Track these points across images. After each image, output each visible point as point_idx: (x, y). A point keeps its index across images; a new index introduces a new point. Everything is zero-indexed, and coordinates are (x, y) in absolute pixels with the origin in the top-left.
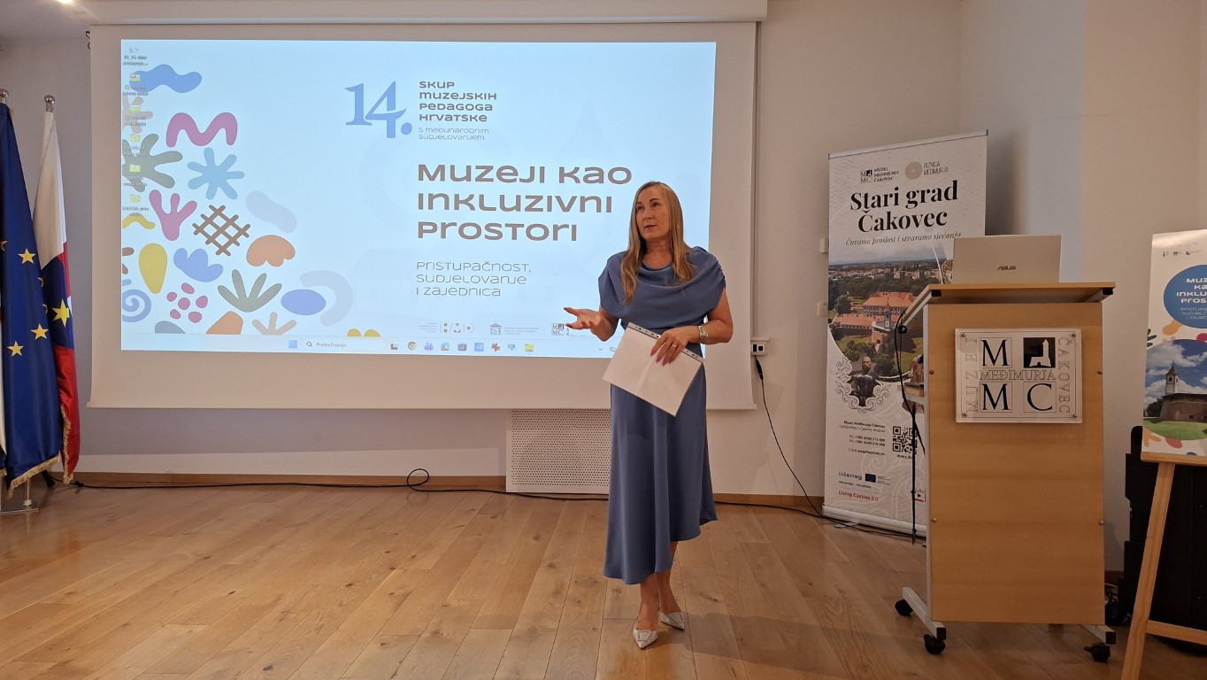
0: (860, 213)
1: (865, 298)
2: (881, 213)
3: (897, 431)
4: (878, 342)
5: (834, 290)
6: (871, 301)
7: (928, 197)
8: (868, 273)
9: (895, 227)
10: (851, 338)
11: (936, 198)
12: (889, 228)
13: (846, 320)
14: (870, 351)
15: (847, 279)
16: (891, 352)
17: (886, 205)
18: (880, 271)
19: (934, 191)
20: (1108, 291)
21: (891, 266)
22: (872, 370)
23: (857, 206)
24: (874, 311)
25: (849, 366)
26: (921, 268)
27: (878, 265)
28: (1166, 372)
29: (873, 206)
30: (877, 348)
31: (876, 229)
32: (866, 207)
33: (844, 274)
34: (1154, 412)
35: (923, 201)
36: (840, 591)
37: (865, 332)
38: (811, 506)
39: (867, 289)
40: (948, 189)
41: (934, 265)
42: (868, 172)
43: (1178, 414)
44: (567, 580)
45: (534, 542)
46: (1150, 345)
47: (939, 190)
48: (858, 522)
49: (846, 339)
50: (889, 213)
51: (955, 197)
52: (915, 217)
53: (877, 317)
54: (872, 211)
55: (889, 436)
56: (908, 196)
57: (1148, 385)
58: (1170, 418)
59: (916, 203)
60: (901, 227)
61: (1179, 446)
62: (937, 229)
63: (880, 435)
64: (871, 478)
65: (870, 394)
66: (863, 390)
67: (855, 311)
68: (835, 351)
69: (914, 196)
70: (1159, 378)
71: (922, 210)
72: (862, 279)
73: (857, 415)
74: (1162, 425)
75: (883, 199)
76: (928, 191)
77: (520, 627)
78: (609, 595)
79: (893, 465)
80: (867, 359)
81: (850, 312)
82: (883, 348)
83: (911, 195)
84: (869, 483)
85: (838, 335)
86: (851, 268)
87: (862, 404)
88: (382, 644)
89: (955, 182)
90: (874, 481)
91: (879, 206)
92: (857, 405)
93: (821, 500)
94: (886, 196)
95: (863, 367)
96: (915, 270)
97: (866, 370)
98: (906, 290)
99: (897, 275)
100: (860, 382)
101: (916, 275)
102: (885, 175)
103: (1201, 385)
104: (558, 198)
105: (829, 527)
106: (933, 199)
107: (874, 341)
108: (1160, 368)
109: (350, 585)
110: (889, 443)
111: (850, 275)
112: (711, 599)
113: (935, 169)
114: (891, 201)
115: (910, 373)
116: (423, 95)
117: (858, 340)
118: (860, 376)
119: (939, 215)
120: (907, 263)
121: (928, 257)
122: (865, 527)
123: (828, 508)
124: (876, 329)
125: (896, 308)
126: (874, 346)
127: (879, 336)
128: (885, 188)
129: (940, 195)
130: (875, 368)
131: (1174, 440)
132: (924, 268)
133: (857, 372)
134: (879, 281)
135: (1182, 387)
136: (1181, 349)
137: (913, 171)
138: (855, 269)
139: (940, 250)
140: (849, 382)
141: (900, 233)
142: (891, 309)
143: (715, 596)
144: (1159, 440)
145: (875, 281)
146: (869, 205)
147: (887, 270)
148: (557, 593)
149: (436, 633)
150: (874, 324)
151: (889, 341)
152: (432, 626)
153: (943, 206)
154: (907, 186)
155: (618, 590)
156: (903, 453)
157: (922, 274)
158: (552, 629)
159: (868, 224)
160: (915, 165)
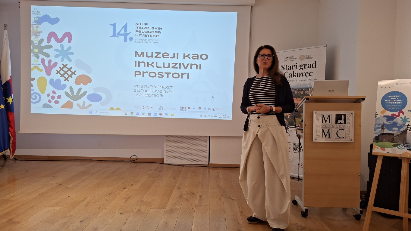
0: (284, 71)
2: (291, 72)
3: (294, 144)
9: (296, 77)
12: (293, 77)
16: (293, 118)
17: (293, 69)
19: (308, 65)
20: (364, 99)
21: (294, 89)
23: (283, 69)
26: (304, 90)
28: (381, 126)
29: (288, 69)
30: (289, 117)
31: (289, 77)
32: (286, 69)
34: (377, 139)
35: (305, 68)
40: (313, 64)
41: (308, 89)
42: (287, 58)
43: (384, 140)
44: (184, 193)
45: (174, 180)
46: (376, 117)
47: (310, 64)
50: (294, 72)
51: (315, 67)
52: (302, 73)
54: (288, 71)
55: (292, 146)
56: (300, 66)
57: (375, 130)
58: (382, 141)
59: (303, 69)
60: (298, 76)
61: (384, 150)
62: (309, 77)
70: (379, 128)
71: (304, 71)
74: (380, 143)
75: (291, 67)
77: (168, 208)
78: (198, 198)
79: (293, 155)
80: (285, 120)
82: (291, 116)
83: (301, 66)
88: (121, 214)
89: (316, 62)
91: (290, 69)
94: (293, 66)
96: (302, 91)
98: (299, 97)
99: (296, 93)
101: (302, 93)
102: (292, 59)
103: (392, 130)
104: (183, 64)
106: (308, 67)
108: (379, 125)
109: (110, 194)
110: (292, 148)
112: (231, 199)
113: (309, 57)
115: (299, 125)
116: (137, 28)
119: (310, 73)
120: (299, 88)
121: (307, 87)
128: (292, 63)
129: (310, 66)
130: (288, 123)
131: (383, 148)
135: (386, 131)
136: (386, 118)
137: (302, 58)
139: (310, 84)
144: (378, 148)
148: (180, 197)
149: (139, 210)
152: (138, 208)
153: (311, 70)
154: (300, 63)
155: (201, 196)
156: (296, 152)
157: (304, 92)
158: (178, 209)
159: (287, 75)
160: (303, 56)
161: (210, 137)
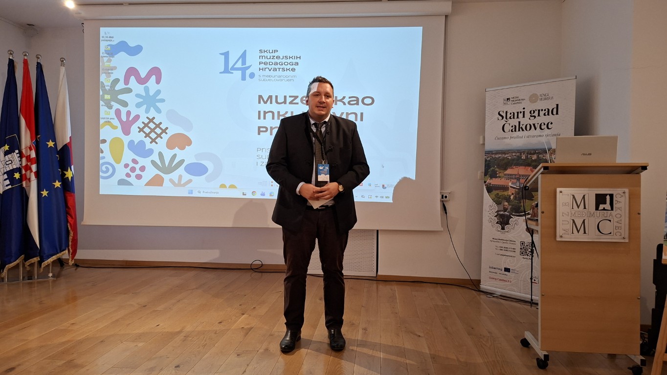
0: (503, 122)
1: (506, 169)
2: (514, 122)
3: (522, 244)
4: (513, 194)
5: (488, 165)
6: (509, 171)
7: (542, 113)
8: (507, 156)
9: (523, 130)
10: (497, 192)
11: (546, 114)
12: (519, 131)
13: (494, 182)
14: (508, 199)
15: (495, 159)
16: (520, 200)
17: (518, 117)
18: (514, 154)
19: (545, 110)
21: (520, 152)
22: (509, 210)
23: (501, 118)
24: (510, 177)
25: (496, 208)
26: (537, 153)
27: (513, 151)
29: (510, 118)
30: (512, 197)
31: (512, 131)
32: (506, 119)
33: (493, 156)
35: (539, 115)
36: (489, 332)
37: (505, 188)
38: (474, 285)
39: (506, 164)
40: (553, 109)
41: (544, 151)
42: (508, 99)
47: (548, 110)
48: (500, 294)
49: (495, 192)
50: (519, 122)
51: (557, 114)
52: (534, 125)
53: (512, 180)
54: (510, 121)
55: (518, 247)
56: (530, 112)
59: (535, 117)
60: (526, 130)
62: (547, 131)
63: (513, 246)
64: (507, 270)
65: (508, 223)
66: (503, 221)
67: (499, 177)
68: (488, 199)
69: (534, 112)
71: (538, 120)
72: (504, 159)
73: (499, 235)
75: (516, 114)
76: (542, 110)
77: (313, 347)
78: (361, 331)
79: (520, 263)
80: (506, 203)
81: (496, 177)
82: (515, 198)
83: (532, 112)
84: (507, 273)
85: (490, 190)
86: (498, 152)
87: (503, 229)
88: (238, 355)
89: (557, 105)
90: (509, 272)
91: (514, 118)
92: (500, 230)
93: (479, 281)
94: (518, 113)
95: (504, 208)
96: (534, 154)
97: (505, 210)
98: (529, 165)
99: (523, 157)
100: (502, 216)
101: (535, 157)
102: (517, 100)
105: (483, 297)
106: (545, 115)
107: (510, 194)
109: (221, 322)
110: (518, 250)
111: (497, 156)
112: (416, 335)
113: (546, 97)
114: (521, 115)
115: (531, 212)
116: (261, 57)
117: (501, 193)
118: (502, 213)
119: (548, 124)
120: (529, 150)
121: (544, 147)
122: (504, 297)
123: (484, 286)
124: (511, 187)
125: (523, 175)
126: (510, 197)
127: (513, 191)
128: (518, 108)
129: (548, 112)
130: (511, 209)
132: (539, 153)
133: (501, 211)
134: (513, 160)
137: (533, 98)
138: (500, 153)
139: (548, 143)
140: (496, 216)
141: (525, 133)
142: (520, 175)
143: (419, 333)
145: (511, 160)
146: (508, 117)
147: (518, 154)
149: (267, 350)
150: (510, 184)
151: (518, 194)
152: (264, 346)
153: (550, 118)
154: (529, 107)
155: (365, 329)
156: (526, 257)
157: (538, 157)
159: (507, 128)
160: (535, 95)
161: (378, 231)
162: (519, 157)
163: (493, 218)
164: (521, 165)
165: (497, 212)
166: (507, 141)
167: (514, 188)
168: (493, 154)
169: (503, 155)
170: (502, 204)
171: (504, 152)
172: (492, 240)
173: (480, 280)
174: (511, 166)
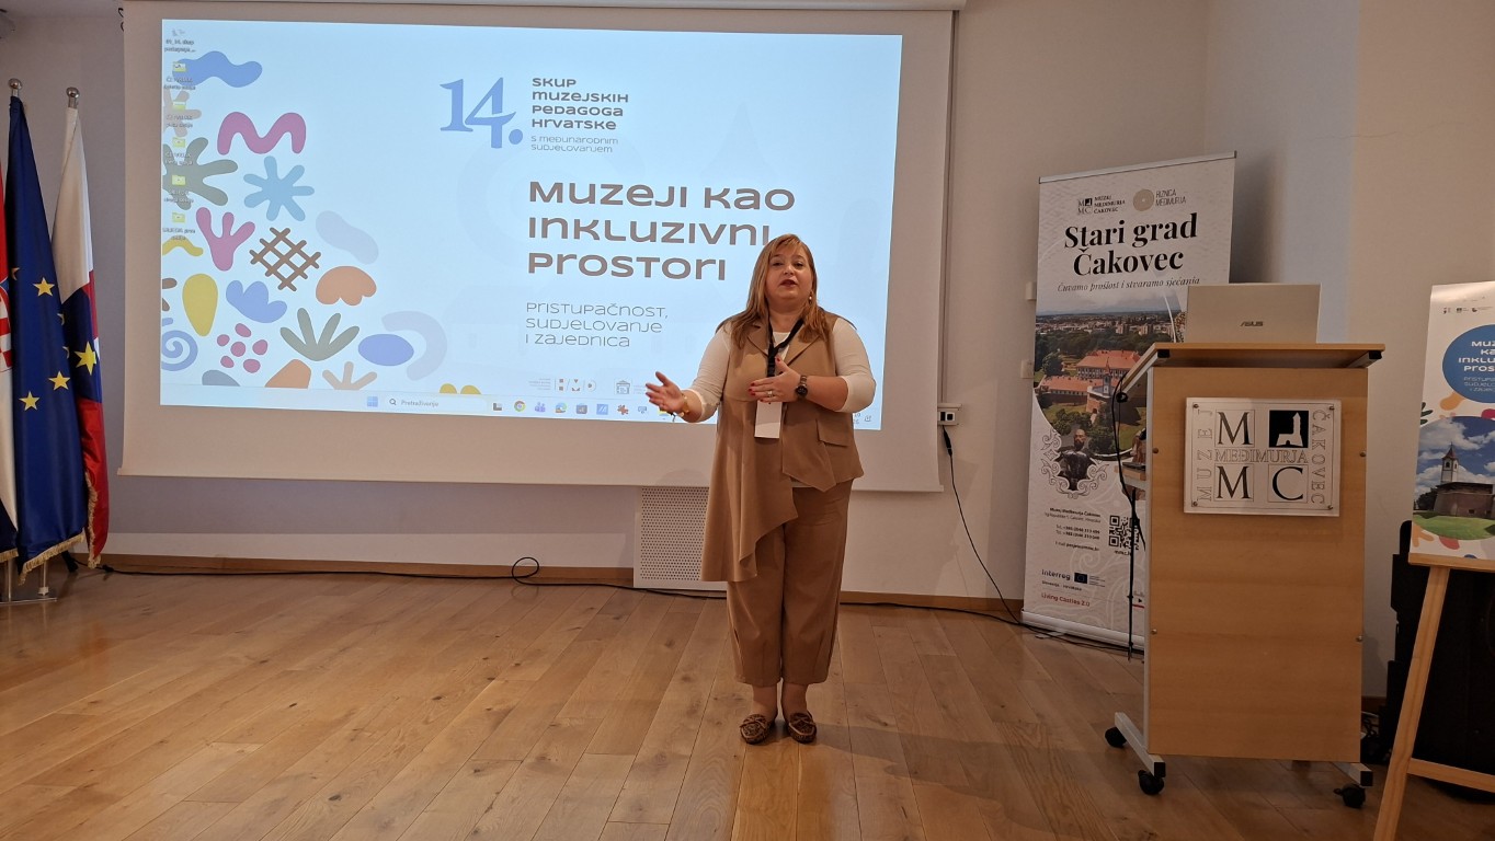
0: (1076, 252)
1: (1080, 357)
2: (1101, 252)
3: (1115, 521)
4: (1095, 411)
5: (1042, 347)
6: (1087, 361)
7: (1160, 233)
8: (1083, 326)
9: (1119, 270)
10: (1061, 406)
11: (1170, 235)
12: (1111, 271)
13: (1056, 384)
14: (1084, 422)
15: (1058, 334)
16: (1109, 424)
17: (1108, 242)
18: (1099, 323)
19: (1167, 226)
20: (1376, 355)
21: (1113, 318)
22: (1086, 446)
23: (1071, 242)
24: (1089, 374)
25: (1057, 441)
26: (1150, 322)
27: (1097, 317)
28: (1443, 455)
29: (1092, 243)
30: (1093, 418)
31: (1095, 272)
32: (1084, 244)
33: (1055, 327)
34: (1427, 504)
35: (1154, 238)
36: (1039, 716)
37: (1079, 399)
38: (1007, 611)
39: (1081, 346)
40: (1184, 225)
41: (1165, 318)
42: (1087, 201)
43: (1455, 507)
44: (705, 697)
45: (664, 649)
46: (1424, 421)
47: (1175, 225)
48: (1064, 631)
49: (1055, 408)
50: (1112, 253)
51: (1193, 234)
52: (1143, 258)
53: (1094, 381)
54: (1092, 250)
55: (1105, 527)
56: (1136, 231)
57: (1420, 470)
58: (1446, 512)
59: (1145, 241)
60: (1126, 269)
61: (1456, 547)
62: (1170, 274)
63: (1094, 527)
64: (1081, 578)
65: (1083, 476)
66: (1074, 471)
67: (1067, 373)
68: (1041, 422)
69: (1144, 230)
70: (1434, 463)
71: (1152, 249)
72: (1077, 333)
73: (1066, 501)
74: (1437, 521)
75: (1104, 235)
76: (1161, 226)
77: (648, 749)
79: (1106, 561)
80: (1081, 432)
81: (1060, 374)
82: (1100, 419)
83: (1140, 231)
84: (1079, 585)
85: (1045, 402)
86: (1064, 319)
87: (1073, 487)
88: (475, 771)
89: (1194, 215)
90: (1085, 582)
91: (1099, 243)
92: (1066, 489)
93: (1020, 604)
94: (1108, 231)
95: (1075, 442)
96: (1141, 323)
97: (1078, 446)
98: (1131, 347)
99: (1119, 330)
100: (1071, 460)
101: (1143, 330)
102: (1108, 205)
103: (1485, 472)
104: (703, 227)
105: (1028, 637)
106: (1166, 236)
107: (1089, 410)
108: (1435, 451)
109: (439, 698)
110: (1105, 536)
111: (1062, 328)
112: (879, 722)
113: (1168, 198)
114: (1115, 237)
115: (1133, 450)
116: (537, 95)
117: (1069, 409)
118: (1071, 453)
119: (1174, 256)
120: (1132, 314)
121: (1159, 308)
122: (1073, 638)
123: (1029, 614)
124: (1092, 395)
125: (1117, 371)
126: (1089, 417)
127: (1096, 404)
128: (1109, 221)
129: (1174, 231)
130: (1090, 444)
131: (1450, 540)
132: (1153, 322)
133: (1068, 448)
134: (1097, 336)
135: (1461, 475)
136: (1462, 427)
137: (1143, 200)
138: (1068, 321)
139: (1173, 299)
140: (1058, 460)
141: (1124, 277)
142: (1111, 370)
143: (884, 719)
144: (1430, 539)
145: (1092, 336)
146: (1087, 242)
147: (1109, 323)
148: (692, 712)
149: (542, 758)
150: (1090, 390)
151: (1107, 411)
152: (537, 750)
153: (1177, 245)
154: (1134, 219)
156: (1122, 549)
157: (1150, 329)
158: (684, 757)
159: (1085, 265)
160: (1146, 193)
162: (1111, 331)
163: (1051, 463)
164: (1114, 347)
165: (1061, 450)
166: (1083, 294)
167: (1098, 398)
168: (1053, 322)
169: (1076, 326)
170: (1072, 434)
171: (1077, 319)
172: (1049, 511)
173: (1022, 601)
174: (1092, 349)
